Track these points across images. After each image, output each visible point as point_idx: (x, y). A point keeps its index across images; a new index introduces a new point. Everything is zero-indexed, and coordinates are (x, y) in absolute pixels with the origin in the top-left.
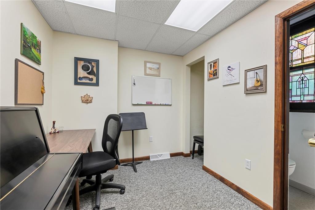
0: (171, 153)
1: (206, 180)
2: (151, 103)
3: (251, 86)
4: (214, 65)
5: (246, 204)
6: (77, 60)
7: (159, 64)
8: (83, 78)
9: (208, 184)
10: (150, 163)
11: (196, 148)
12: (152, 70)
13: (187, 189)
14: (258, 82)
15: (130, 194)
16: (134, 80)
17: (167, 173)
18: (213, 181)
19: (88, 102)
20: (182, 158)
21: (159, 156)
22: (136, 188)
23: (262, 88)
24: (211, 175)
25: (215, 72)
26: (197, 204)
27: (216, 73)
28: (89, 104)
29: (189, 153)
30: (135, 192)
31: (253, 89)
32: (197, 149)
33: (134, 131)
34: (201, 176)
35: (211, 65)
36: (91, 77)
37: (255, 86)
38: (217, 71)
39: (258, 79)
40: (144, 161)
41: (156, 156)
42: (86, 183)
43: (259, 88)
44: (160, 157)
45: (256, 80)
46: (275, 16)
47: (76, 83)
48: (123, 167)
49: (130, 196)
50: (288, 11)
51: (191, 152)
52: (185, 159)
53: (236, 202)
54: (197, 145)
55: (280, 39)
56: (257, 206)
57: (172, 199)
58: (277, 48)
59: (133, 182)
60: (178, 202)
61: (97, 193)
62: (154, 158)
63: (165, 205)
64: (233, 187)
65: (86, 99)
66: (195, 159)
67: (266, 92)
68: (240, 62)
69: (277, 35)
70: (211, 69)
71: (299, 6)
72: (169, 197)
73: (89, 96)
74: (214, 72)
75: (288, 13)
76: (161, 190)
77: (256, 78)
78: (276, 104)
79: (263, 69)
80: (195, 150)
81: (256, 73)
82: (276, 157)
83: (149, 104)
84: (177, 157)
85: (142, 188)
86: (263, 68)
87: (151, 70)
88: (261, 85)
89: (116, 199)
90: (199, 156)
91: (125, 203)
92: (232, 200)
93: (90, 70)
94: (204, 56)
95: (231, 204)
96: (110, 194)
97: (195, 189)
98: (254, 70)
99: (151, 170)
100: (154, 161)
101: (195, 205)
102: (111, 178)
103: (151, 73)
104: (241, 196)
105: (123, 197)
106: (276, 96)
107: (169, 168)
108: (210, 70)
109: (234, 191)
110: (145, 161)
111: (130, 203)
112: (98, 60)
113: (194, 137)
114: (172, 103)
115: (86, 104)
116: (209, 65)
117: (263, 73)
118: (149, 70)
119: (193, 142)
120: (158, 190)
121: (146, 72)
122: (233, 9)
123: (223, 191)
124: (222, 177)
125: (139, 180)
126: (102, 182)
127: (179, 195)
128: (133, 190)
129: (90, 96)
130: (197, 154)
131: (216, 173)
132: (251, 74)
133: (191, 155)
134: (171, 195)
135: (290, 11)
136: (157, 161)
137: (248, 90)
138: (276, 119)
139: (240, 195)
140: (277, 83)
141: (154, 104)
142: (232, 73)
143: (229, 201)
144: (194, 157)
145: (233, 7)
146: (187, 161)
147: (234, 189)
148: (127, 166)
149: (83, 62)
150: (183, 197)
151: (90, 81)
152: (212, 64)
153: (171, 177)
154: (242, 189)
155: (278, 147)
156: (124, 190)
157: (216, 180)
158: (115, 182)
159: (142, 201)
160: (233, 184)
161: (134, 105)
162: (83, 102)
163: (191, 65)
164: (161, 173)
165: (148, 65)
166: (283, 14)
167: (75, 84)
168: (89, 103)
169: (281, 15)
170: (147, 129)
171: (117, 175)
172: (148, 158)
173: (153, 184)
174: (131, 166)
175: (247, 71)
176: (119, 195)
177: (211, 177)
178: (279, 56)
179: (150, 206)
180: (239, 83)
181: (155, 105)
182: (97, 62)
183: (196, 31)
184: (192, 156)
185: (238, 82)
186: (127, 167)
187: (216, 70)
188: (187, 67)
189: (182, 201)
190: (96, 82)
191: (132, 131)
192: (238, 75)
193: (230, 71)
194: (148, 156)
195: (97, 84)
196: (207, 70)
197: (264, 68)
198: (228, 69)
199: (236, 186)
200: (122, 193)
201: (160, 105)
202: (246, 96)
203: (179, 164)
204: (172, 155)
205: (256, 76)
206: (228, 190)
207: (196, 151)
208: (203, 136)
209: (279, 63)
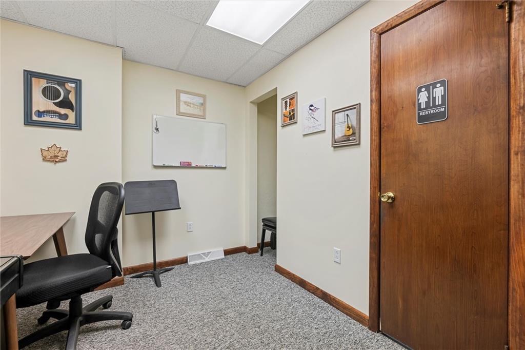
0: (226, 249)
1: (279, 287)
2: (189, 165)
3: (340, 135)
4: (290, 102)
5: (334, 317)
6: (29, 76)
7: (204, 97)
8: (44, 112)
9: (281, 293)
10: (187, 269)
11: (268, 238)
12: (190, 107)
13: (246, 306)
14: (350, 129)
15: (141, 328)
16: (157, 122)
17: (216, 282)
18: (289, 287)
19: (57, 160)
20: (245, 256)
21: (205, 256)
22: (155, 314)
23: (355, 138)
24: (288, 278)
25: (292, 113)
26: (259, 327)
27: (294, 114)
28: (58, 165)
29: (256, 246)
30: (153, 321)
31: (343, 140)
32: (270, 240)
33: (155, 213)
34: (271, 282)
35: (286, 102)
36: (63, 111)
37: (345, 136)
38: (295, 112)
39: (350, 125)
40: (176, 266)
41: (199, 256)
42: (51, 318)
43: (351, 138)
44: (207, 257)
45: (347, 126)
46: (371, 30)
47: (28, 121)
48: (135, 279)
49: (141, 331)
50: (386, 24)
51: (258, 244)
52: (248, 257)
53: (320, 316)
54: (268, 233)
55: (376, 65)
56: (349, 318)
57: (218, 325)
58: (373, 78)
59: (151, 304)
60: (228, 329)
61: (70, 333)
62: (194, 260)
63: (205, 337)
64: (318, 292)
65: (52, 155)
66: (264, 255)
67: (359, 144)
68: (325, 99)
69: (373, 59)
70: (286, 109)
71: (399, 18)
72: (214, 322)
73: (60, 148)
74: (290, 113)
75: (386, 27)
76: (201, 313)
77: (346, 123)
78: (373, 162)
79: (355, 110)
80: (265, 241)
81: (347, 115)
82: (372, 240)
83: (186, 166)
84: (235, 255)
85: (167, 313)
86: (355, 108)
87: (188, 105)
88: (354, 134)
89: (113, 340)
90: (271, 250)
91: (130, 344)
92: (315, 313)
93: (61, 99)
94: (277, 88)
95: (313, 320)
96: (100, 332)
97: (260, 303)
98: (345, 111)
99: (187, 281)
100: (195, 265)
101: (257, 329)
102: (106, 303)
103: (189, 112)
104: (329, 305)
105: (127, 334)
106: (372, 150)
107: (221, 275)
108: (284, 111)
109: (319, 299)
110: (179, 265)
111: (141, 342)
112: (80, 81)
113: (264, 220)
114: (226, 164)
115: (53, 164)
116: (284, 102)
117: (355, 116)
118: (186, 106)
119: (262, 229)
120: (196, 312)
121: (179, 109)
122: (314, 12)
123: (303, 300)
124: (302, 279)
125: (163, 300)
126: (84, 312)
127: (232, 316)
128: (148, 318)
129: (62, 149)
130: (270, 247)
131: (294, 275)
132: (340, 117)
133: (259, 250)
134: (218, 318)
135: (388, 23)
136: (201, 263)
137: (336, 141)
138: (372, 183)
139: (326, 305)
140: (373, 130)
141: (195, 166)
142: (316, 114)
143: (310, 316)
144: (264, 253)
145: (314, 10)
146: (251, 260)
147: (319, 296)
148: (143, 277)
149: (45, 81)
150: (238, 320)
151: (61, 119)
152: (288, 100)
153: (221, 289)
154: (330, 295)
155: (375, 225)
156: (131, 320)
157: (293, 285)
158: (115, 308)
159: (163, 336)
160: (317, 289)
161: (156, 167)
162: (45, 159)
163: (258, 102)
164: (206, 283)
165: (184, 97)
166: (380, 28)
167: (24, 124)
168: (59, 161)
169: (378, 30)
170: (180, 208)
171: (122, 295)
172: (184, 261)
173: (187, 305)
174: (150, 276)
175: (335, 112)
176: (119, 331)
177: (286, 281)
178: (376, 90)
179: (178, 341)
180: (324, 131)
181: (197, 167)
182: (78, 83)
183: (261, 44)
184: (260, 252)
185: (324, 129)
186: (141, 280)
187: (293, 110)
188: (251, 104)
189: (236, 325)
190: (74, 123)
191: (151, 213)
192: (323, 119)
193: (313, 113)
194: (184, 258)
195: (78, 126)
196: (281, 110)
197: (357, 107)
198: (310, 109)
199: (322, 291)
200: (125, 327)
201: (206, 167)
202: (334, 150)
203: (237, 266)
204: (227, 253)
205: (346, 120)
206: (311, 298)
207: (267, 242)
208: (276, 218)
209: (375, 100)
